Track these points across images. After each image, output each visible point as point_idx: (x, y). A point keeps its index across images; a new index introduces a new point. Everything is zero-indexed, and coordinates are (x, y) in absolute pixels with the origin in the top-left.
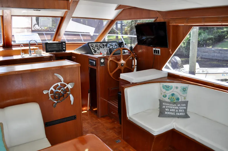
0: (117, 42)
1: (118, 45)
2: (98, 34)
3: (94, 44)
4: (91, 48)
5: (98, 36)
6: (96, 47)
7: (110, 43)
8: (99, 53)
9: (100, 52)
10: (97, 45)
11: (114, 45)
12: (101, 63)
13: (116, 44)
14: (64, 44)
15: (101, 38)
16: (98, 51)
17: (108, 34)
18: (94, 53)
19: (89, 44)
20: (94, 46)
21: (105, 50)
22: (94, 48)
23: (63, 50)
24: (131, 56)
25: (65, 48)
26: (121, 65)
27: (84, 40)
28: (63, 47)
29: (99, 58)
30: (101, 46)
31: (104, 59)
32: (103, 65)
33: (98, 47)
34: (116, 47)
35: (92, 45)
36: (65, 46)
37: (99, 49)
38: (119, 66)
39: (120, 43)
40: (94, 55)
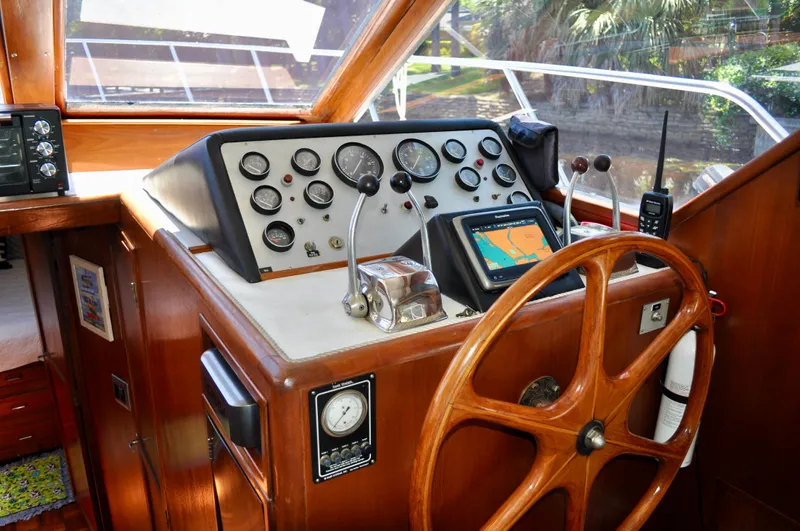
0: (494, 127)
1: (505, 158)
2: (338, 53)
3: (279, 153)
5: (340, 71)
6: (300, 183)
7: (436, 139)
9: (338, 243)
10: (306, 162)
11: (472, 157)
13: (491, 148)
14: (43, 127)
15: (358, 82)
16: (310, 230)
19: (226, 148)
21: (385, 210)
22: (275, 195)
23: (36, 181)
24: (688, 318)
25: (58, 167)
26: (573, 442)
27: (273, 91)
28: (32, 160)
29: (296, 385)
30: (344, 170)
31: (362, 390)
32: (353, 460)
33: (317, 178)
34: (486, 170)
35: (248, 167)
36: (55, 149)
37: (323, 202)
38: (546, 462)
39: (530, 141)
40: (260, 280)
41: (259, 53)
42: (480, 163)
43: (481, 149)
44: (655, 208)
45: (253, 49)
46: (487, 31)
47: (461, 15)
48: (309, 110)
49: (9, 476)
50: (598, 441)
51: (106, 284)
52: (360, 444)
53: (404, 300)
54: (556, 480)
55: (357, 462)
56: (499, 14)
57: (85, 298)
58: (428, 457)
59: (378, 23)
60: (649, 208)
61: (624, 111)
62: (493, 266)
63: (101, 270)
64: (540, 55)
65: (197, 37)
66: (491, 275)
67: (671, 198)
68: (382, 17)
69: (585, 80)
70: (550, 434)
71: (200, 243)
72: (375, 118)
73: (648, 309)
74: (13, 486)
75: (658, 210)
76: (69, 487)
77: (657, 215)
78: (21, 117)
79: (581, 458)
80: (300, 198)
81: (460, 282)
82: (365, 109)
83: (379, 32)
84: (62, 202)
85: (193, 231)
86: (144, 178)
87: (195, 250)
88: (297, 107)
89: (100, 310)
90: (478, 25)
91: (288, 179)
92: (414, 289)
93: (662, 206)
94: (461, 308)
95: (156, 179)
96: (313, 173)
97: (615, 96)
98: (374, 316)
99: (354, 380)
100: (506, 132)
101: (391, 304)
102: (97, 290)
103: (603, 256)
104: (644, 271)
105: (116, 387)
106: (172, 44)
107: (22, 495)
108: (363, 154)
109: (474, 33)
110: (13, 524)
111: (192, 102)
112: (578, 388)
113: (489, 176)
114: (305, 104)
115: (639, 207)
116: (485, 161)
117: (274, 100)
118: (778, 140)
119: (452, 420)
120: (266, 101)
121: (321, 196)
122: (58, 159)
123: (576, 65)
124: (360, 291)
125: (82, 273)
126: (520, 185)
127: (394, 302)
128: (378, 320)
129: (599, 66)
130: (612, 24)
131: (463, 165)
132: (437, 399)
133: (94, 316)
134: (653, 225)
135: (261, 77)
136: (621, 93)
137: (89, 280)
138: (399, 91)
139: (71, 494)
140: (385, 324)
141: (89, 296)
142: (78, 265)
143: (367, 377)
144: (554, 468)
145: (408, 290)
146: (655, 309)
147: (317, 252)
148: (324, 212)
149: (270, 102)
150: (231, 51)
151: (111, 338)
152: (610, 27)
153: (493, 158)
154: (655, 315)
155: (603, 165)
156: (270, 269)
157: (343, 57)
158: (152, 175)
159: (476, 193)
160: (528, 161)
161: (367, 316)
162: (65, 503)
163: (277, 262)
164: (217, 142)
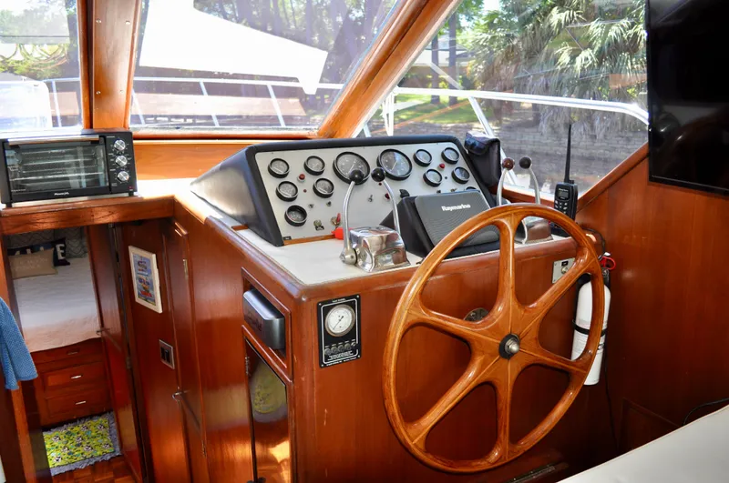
0: (454, 140)
1: (462, 163)
2: (339, 86)
4: (270, 185)
5: (340, 100)
6: (310, 180)
7: (410, 150)
8: (329, 229)
9: (338, 221)
11: (436, 162)
12: (332, 339)
13: (450, 155)
14: (120, 145)
15: (354, 108)
16: (317, 212)
17: (401, 84)
19: (259, 157)
20: (296, 172)
21: (371, 200)
22: (293, 188)
23: (114, 185)
24: (581, 266)
25: (130, 174)
26: (497, 347)
28: (112, 168)
29: (309, 300)
30: (341, 171)
31: (351, 305)
32: (346, 354)
33: (322, 176)
34: (447, 172)
35: (274, 169)
36: (129, 161)
37: (326, 193)
38: (478, 360)
39: (479, 149)
40: (283, 245)
41: (273, 87)
42: (442, 167)
43: (443, 156)
44: (564, 193)
45: (269, 84)
46: (481, 67)
47: (458, 53)
48: (316, 131)
49: (67, 434)
50: (514, 348)
51: (158, 268)
52: (350, 342)
53: (380, 253)
54: (485, 376)
55: (348, 355)
56: (492, 52)
57: (140, 280)
58: (393, 345)
59: (369, 64)
60: (560, 194)
61: (605, 136)
63: (154, 256)
64: (528, 88)
65: (224, 75)
67: (576, 187)
68: (371, 60)
69: (569, 108)
70: (479, 340)
71: (238, 224)
72: (368, 135)
73: (558, 265)
74: (70, 442)
75: (566, 195)
76: (117, 442)
77: (566, 199)
78: (104, 137)
79: (504, 362)
80: (310, 190)
82: (360, 129)
83: (370, 70)
84: (130, 200)
85: (233, 217)
86: (192, 184)
87: (236, 229)
88: (307, 129)
89: (152, 288)
90: (473, 61)
91: (302, 177)
92: (388, 246)
93: (569, 192)
94: (420, 259)
95: (202, 184)
96: (321, 173)
97: (597, 123)
98: (360, 263)
99: (347, 298)
100: (463, 143)
101: (371, 255)
102: (150, 272)
103: (509, 218)
104: (556, 238)
105: (163, 350)
106: (202, 81)
107: (78, 449)
108: (355, 160)
109: (469, 68)
110: (71, 471)
111: (217, 126)
112: (499, 309)
113: (449, 175)
114: (313, 127)
115: (554, 194)
116: (446, 165)
117: (287, 125)
119: (408, 321)
120: (280, 125)
121: (325, 189)
122: (131, 168)
123: (561, 96)
124: (351, 246)
125: (139, 259)
126: (472, 182)
127: (373, 254)
128: (364, 265)
129: (581, 97)
130: (592, 59)
131: (429, 168)
132: (398, 307)
133: (147, 294)
134: (563, 206)
135: (276, 106)
136: (603, 120)
137: (143, 265)
138: (388, 115)
139: (118, 449)
140: (368, 267)
141: (144, 277)
142: (135, 253)
143: (354, 297)
144: (484, 365)
145: (384, 246)
146: (563, 265)
147: (322, 227)
148: (327, 200)
149: (283, 125)
150: (254, 86)
151: (160, 311)
152: (591, 62)
153: (452, 163)
154: (564, 270)
155: (526, 164)
156: (290, 237)
157: (342, 89)
159: (438, 188)
160: (479, 163)
161: (355, 263)
162: (113, 455)
163: (295, 233)
164: (252, 152)
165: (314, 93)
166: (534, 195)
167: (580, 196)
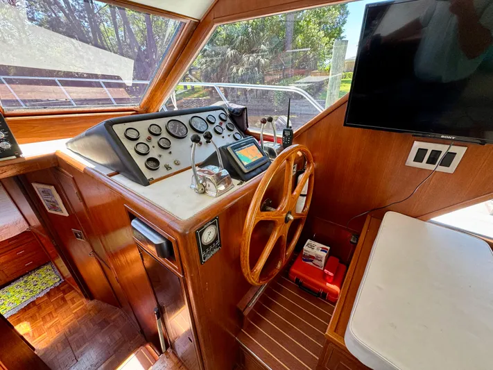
0: (223, 109)
1: (229, 120)
2: (147, 82)
3: (142, 127)
4: (130, 146)
6: (155, 140)
7: (204, 115)
8: (175, 169)
9: (178, 162)
10: (154, 129)
11: (218, 121)
12: (205, 247)
13: (223, 117)
16: (165, 159)
18: (148, 175)
19: (115, 127)
20: (144, 135)
22: (146, 146)
25: (11, 143)
26: (284, 220)
27: (115, 99)
29: (190, 231)
30: (172, 132)
31: (214, 224)
33: (162, 136)
34: (224, 126)
35: (129, 135)
36: (6, 134)
37: (167, 146)
39: (237, 113)
40: (149, 184)
41: (104, 82)
42: (221, 123)
43: (220, 118)
44: (287, 134)
45: (101, 81)
48: (138, 106)
49: (24, 282)
50: (292, 218)
51: (58, 193)
52: (216, 244)
55: (215, 250)
57: (47, 201)
60: (286, 134)
62: (245, 163)
63: (52, 187)
65: (81, 76)
66: (246, 167)
67: (292, 129)
71: (110, 171)
72: (166, 110)
75: (289, 134)
76: (60, 275)
77: (288, 136)
79: (286, 224)
80: (156, 145)
81: (235, 172)
82: (162, 107)
84: (19, 160)
86: (67, 144)
87: (111, 175)
88: (132, 106)
89: (57, 204)
91: (149, 139)
93: (290, 132)
94: (238, 182)
95: (75, 144)
99: (212, 221)
100: (227, 111)
101: (215, 186)
102: (53, 196)
107: (36, 287)
108: (178, 124)
112: (286, 200)
113: (226, 128)
114: (135, 104)
115: (282, 134)
116: (223, 122)
117: (118, 103)
118: (321, 112)
121: (166, 144)
122: (10, 139)
124: (199, 182)
125: (41, 190)
126: (236, 130)
131: (215, 125)
133: (54, 207)
135: (108, 93)
137: (47, 193)
139: (62, 278)
140: (214, 194)
141: (49, 199)
142: (37, 187)
143: (216, 218)
147: (170, 168)
148: (169, 151)
149: (116, 104)
151: (67, 215)
152: (244, 72)
153: (225, 121)
155: (270, 120)
156: (152, 179)
158: (72, 142)
159: (222, 135)
160: (237, 120)
161: (204, 193)
162: (60, 283)
163: (155, 175)
164: (110, 125)
165: (131, 85)
166: (273, 135)
167: (294, 133)
